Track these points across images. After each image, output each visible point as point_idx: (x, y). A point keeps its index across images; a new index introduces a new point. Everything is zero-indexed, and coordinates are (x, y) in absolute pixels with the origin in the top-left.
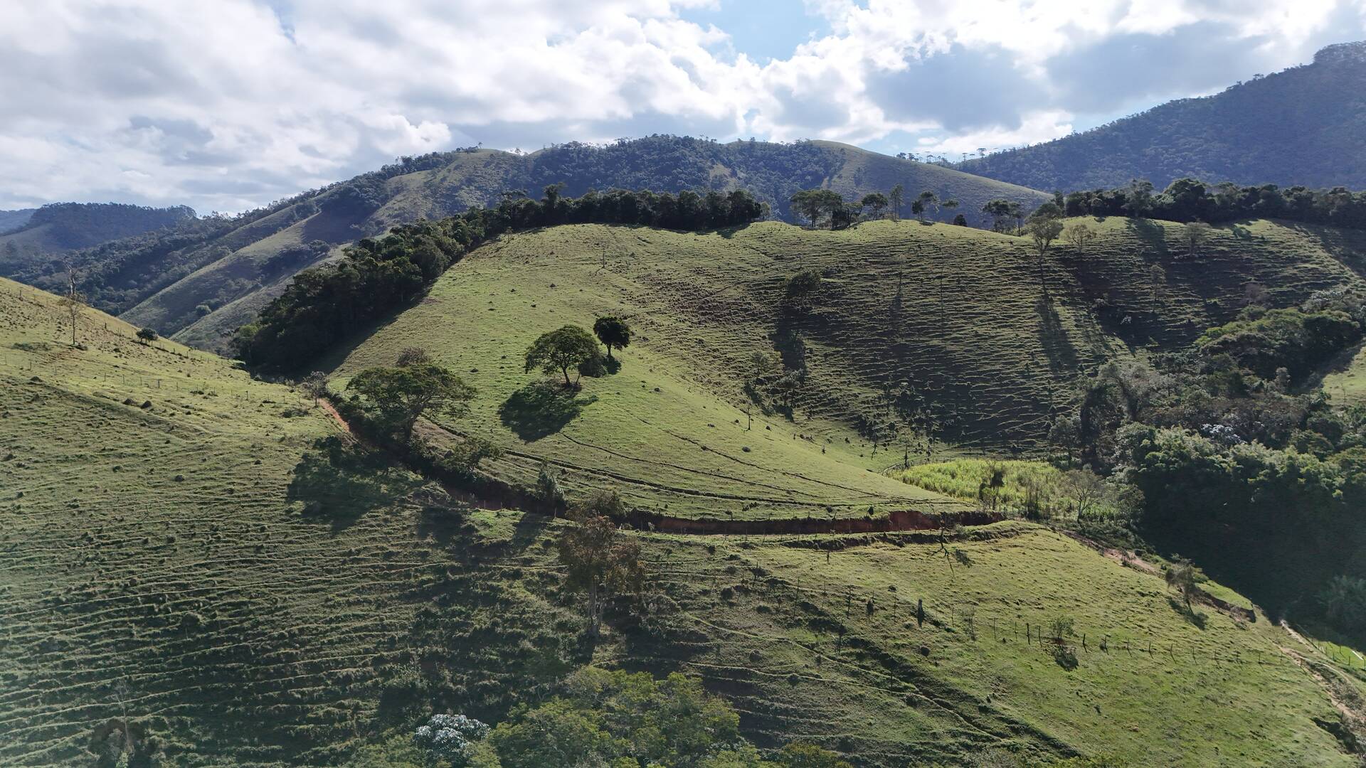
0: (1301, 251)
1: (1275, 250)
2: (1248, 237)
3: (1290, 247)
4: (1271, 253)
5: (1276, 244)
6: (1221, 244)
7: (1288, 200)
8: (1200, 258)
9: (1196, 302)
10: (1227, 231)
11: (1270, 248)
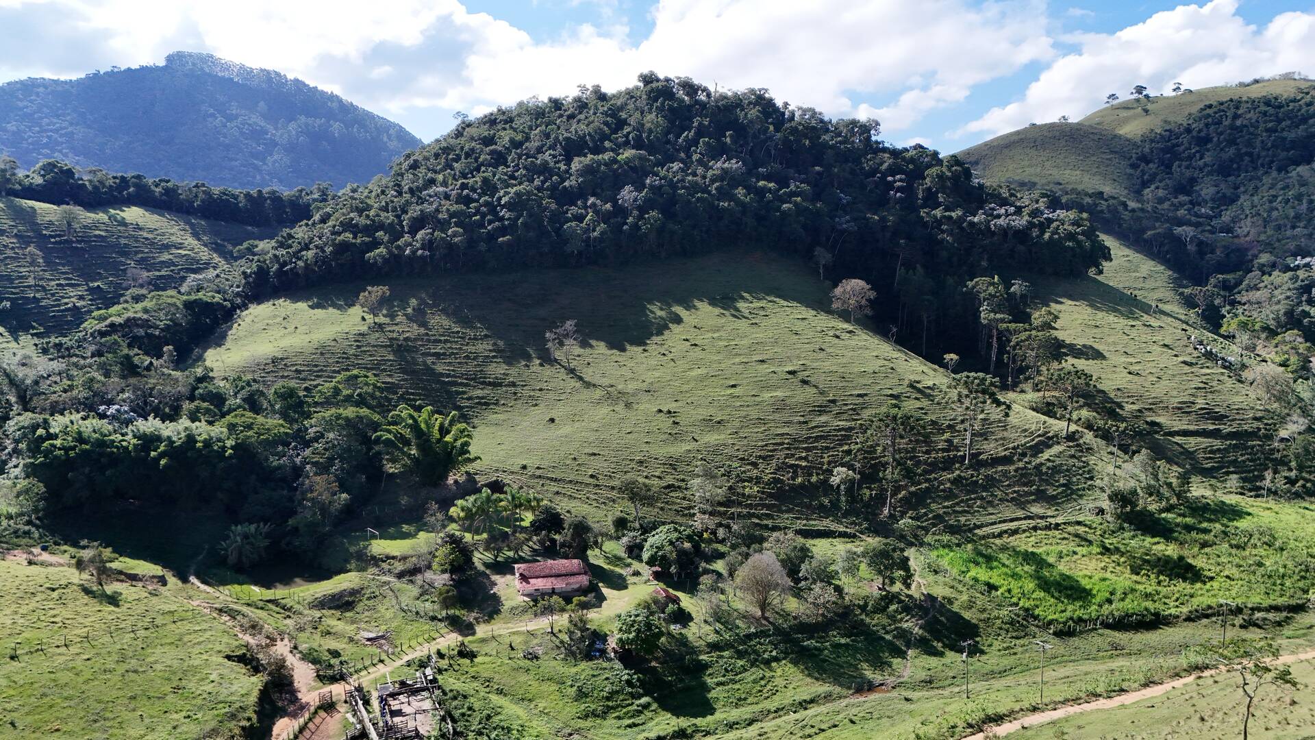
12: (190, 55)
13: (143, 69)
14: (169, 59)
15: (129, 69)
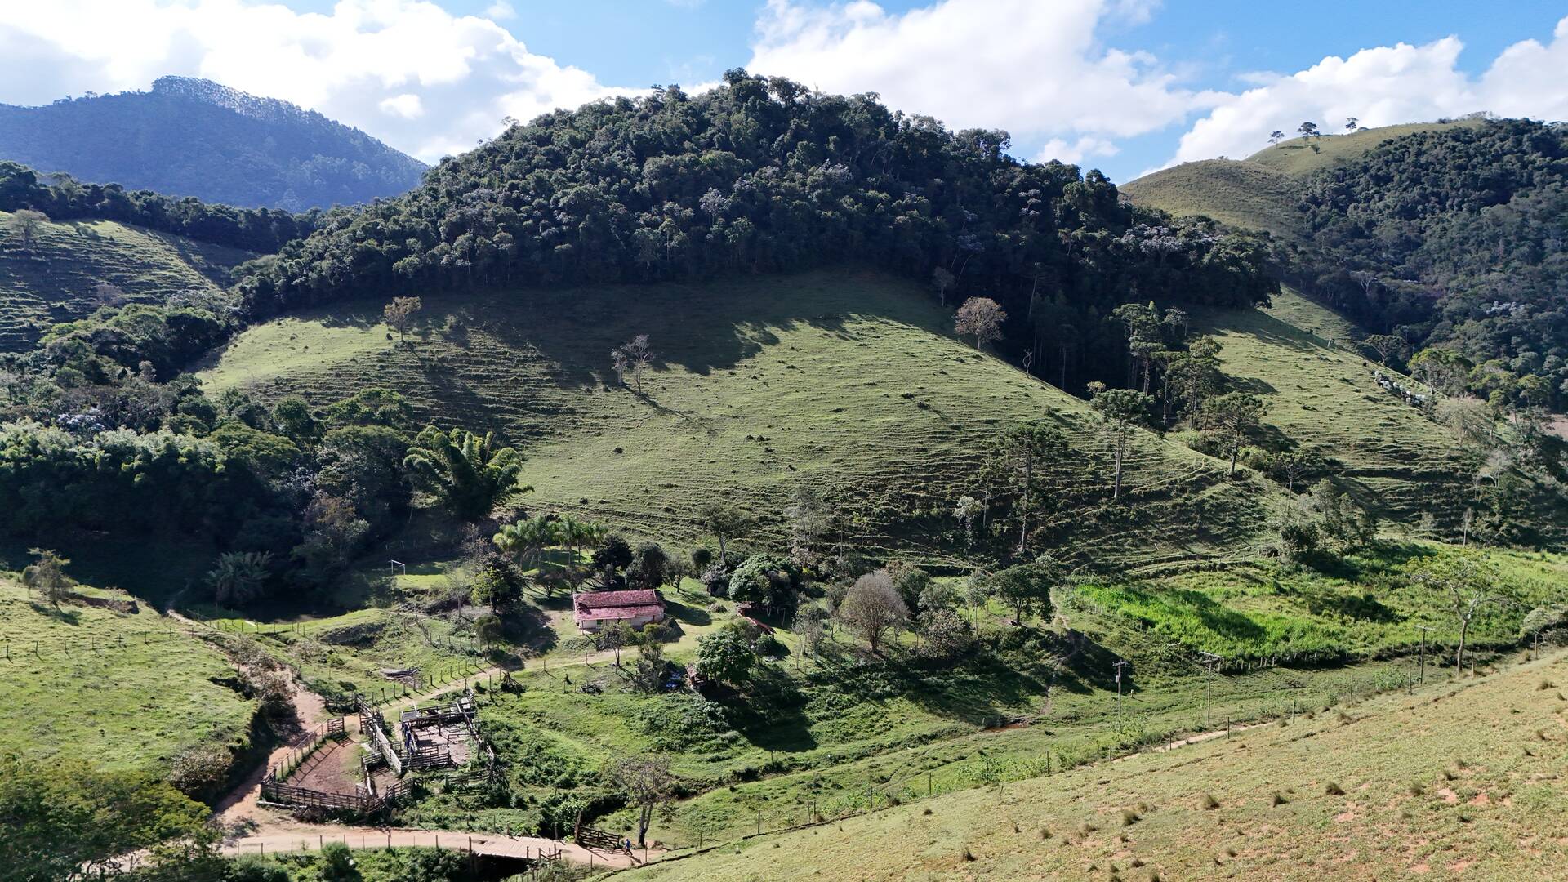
0: (156, 257)
1: (127, 253)
2: (95, 237)
3: (144, 252)
4: (123, 256)
5: (128, 247)
6: (62, 241)
7: (138, 203)
8: (39, 255)
9: (37, 304)
10: (68, 228)
11: (121, 251)
12: (182, 81)
13: (126, 97)
14: (158, 84)
15: (107, 97)
